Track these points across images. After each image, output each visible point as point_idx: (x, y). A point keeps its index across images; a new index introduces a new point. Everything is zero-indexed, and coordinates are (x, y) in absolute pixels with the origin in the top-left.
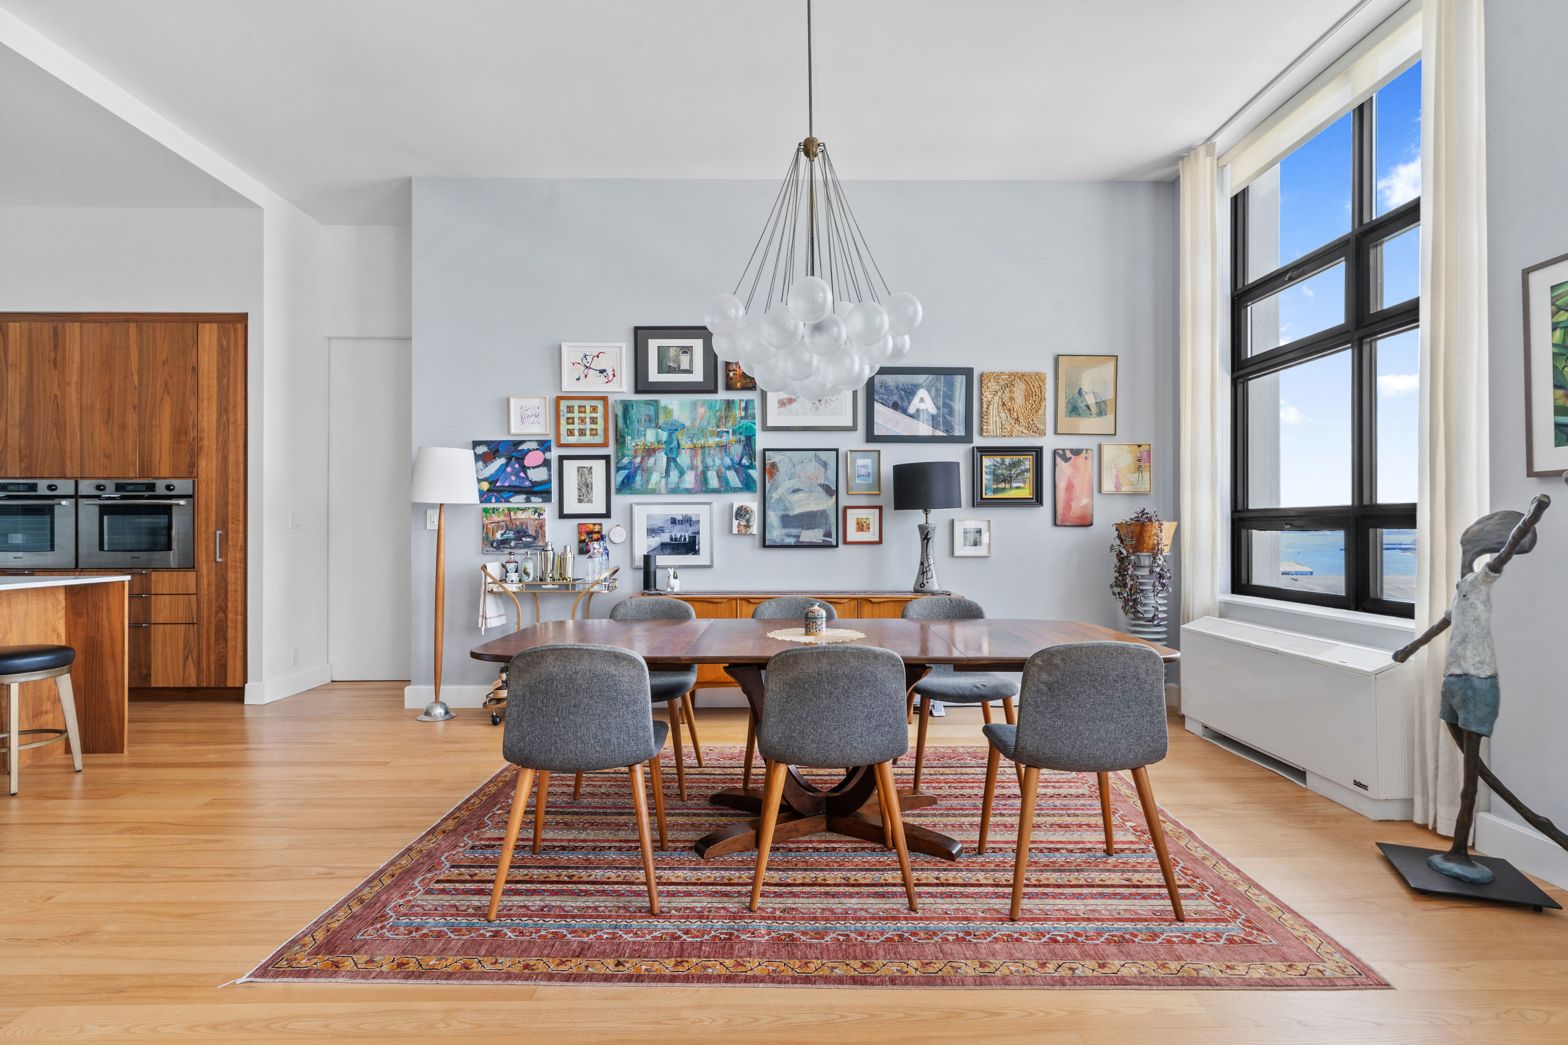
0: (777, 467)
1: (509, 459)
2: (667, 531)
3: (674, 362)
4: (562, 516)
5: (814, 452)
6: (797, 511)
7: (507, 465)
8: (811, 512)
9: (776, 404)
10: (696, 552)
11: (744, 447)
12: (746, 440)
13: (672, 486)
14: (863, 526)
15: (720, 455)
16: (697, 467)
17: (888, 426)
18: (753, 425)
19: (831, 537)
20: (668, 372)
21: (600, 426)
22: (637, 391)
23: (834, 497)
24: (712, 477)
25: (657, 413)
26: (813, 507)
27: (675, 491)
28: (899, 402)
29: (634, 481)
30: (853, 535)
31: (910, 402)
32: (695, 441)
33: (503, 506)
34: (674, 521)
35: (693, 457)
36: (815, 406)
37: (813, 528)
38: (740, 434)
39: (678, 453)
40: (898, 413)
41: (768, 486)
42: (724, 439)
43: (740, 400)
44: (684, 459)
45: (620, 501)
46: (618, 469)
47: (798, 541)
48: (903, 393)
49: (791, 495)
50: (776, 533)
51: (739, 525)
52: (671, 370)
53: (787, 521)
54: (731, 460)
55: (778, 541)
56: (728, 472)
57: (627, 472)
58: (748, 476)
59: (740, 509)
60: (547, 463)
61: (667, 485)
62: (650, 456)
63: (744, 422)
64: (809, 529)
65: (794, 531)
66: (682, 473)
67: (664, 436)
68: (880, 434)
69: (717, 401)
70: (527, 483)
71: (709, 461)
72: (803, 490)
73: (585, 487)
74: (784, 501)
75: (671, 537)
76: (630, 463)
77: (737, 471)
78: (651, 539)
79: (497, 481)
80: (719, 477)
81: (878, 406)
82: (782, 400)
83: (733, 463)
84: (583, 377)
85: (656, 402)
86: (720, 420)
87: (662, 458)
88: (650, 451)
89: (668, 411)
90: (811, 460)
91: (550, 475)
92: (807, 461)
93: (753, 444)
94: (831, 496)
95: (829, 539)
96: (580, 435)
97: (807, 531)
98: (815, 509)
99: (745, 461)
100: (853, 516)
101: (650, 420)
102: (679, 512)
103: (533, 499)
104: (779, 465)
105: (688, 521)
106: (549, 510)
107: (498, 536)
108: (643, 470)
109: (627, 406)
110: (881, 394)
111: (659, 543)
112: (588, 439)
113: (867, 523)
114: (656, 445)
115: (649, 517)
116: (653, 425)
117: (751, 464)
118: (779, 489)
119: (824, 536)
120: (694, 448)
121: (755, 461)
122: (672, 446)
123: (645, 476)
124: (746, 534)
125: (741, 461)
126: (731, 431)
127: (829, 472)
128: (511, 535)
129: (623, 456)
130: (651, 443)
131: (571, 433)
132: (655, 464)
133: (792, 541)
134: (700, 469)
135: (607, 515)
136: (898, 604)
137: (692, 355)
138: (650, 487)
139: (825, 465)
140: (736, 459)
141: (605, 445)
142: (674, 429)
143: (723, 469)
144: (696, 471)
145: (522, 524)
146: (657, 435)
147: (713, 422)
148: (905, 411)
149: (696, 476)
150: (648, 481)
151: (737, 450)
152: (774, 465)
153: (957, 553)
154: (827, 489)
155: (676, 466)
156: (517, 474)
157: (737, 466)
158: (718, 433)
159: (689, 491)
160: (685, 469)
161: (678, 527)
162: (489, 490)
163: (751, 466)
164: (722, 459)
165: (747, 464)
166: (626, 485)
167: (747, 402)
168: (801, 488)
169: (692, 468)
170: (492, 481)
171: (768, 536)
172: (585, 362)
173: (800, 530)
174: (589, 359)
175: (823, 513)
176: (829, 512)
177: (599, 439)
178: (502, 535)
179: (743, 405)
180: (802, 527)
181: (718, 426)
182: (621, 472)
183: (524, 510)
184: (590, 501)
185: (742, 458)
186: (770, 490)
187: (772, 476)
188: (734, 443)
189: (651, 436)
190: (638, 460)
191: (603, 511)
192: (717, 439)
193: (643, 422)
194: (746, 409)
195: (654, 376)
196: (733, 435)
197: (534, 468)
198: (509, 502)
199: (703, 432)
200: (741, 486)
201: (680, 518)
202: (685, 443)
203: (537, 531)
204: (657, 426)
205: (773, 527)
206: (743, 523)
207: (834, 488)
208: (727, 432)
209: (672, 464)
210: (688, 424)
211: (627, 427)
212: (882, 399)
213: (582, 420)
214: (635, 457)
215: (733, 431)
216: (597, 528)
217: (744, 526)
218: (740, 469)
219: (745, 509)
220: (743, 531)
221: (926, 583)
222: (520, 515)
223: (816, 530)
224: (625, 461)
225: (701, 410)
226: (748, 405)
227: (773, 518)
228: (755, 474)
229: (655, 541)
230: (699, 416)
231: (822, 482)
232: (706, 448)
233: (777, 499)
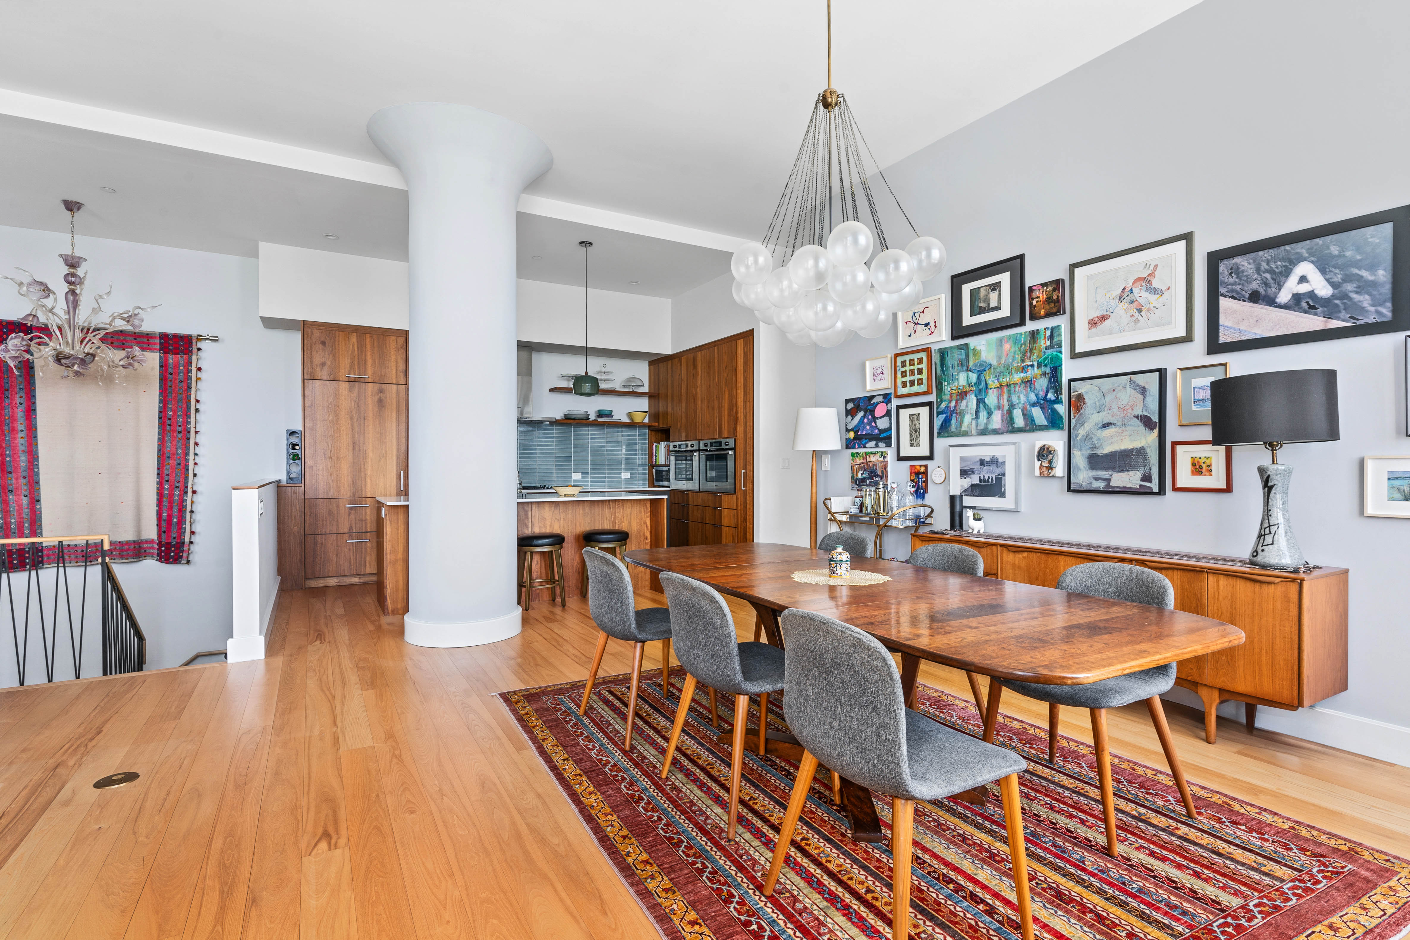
0: (1084, 399)
1: (865, 412)
2: (976, 472)
3: (984, 302)
4: (900, 459)
5: (1129, 377)
6: (1107, 450)
7: (864, 417)
8: (1125, 450)
9: (1086, 325)
10: (1002, 495)
11: (1050, 381)
12: (1052, 372)
13: (981, 427)
14: (1201, 467)
15: (1025, 392)
16: (1003, 406)
17: (1242, 328)
18: (1059, 354)
19: (1151, 482)
20: (980, 313)
21: (924, 376)
22: (954, 338)
23: (1156, 432)
24: (1017, 414)
25: (967, 356)
26: (1127, 444)
27: (984, 432)
28: (1262, 291)
29: (950, 425)
30: (1185, 478)
31: (1280, 287)
32: (1001, 380)
33: (862, 451)
34: (982, 462)
35: (1000, 396)
36: (1134, 318)
37: (1127, 471)
38: (1046, 366)
39: (987, 393)
40: (1259, 306)
41: (1073, 421)
42: (1030, 374)
43: (1045, 329)
44: (991, 399)
45: (940, 443)
46: (938, 414)
47: (1108, 486)
48: (1268, 276)
49: (1100, 431)
50: (1083, 476)
51: (1041, 466)
52: (982, 311)
53: (1095, 461)
54: (1036, 395)
55: (1085, 486)
56: (1033, 409)
57: (944, 416)
58: (1054, 412)
59: (1042, 449)
60: (888, 413)
61: (977, 426)
62: (962, 399)
63: (1049, 352)
64: (1122, 471)
65: (1103, 474)
66: (990, 414)
67: (973, 377)
68: (1229, 340)
69: (1021, 334)
70: (876, 431)
71: (1015, 399)
72: (1114, 424)
73: (915, 431)
74: (1092, 438)
75: (980, 477)
76: (947, 407)
77: (1042, 408)
78: (963, 479)
79: (858, 431)
80: (1024, 415)
81: (1225, 303)
82: (1093, 320)
83: (1038, 398)
84: (913, 334)
85: (967, 345)
86: (1024, 354)
87: (972, 399)
88: (962, 395)
89: (976, 353)
90: (1124, 387)
91: (891, 423)
92: (1121, 388)
93: (1059, 375)
94: (1152, 429)
95: (1148, 484)
96: (911, 386)
97: (1120, 474)
98: (1130, 447)
99: (1051, 396)
100: (1184, 456)
101: (962, 365)
102: (986, 453)
103: (880, 444)
104: (1086, 397)
105: (994, 462)
106: (891, 453)
107: (859, 476)
108: (957, 413)
109: (943, 353)
110: (1230, 284)
111: (970, 484)
112: (916, 389)
113: (1208, 463)
114: (967, 388)
115: (962, 459)
116: (965, 368)
117: (1057, 398)
118: (1086, 425)
119: (1142, 480)
120: (1000, 387)
121: (1061, 394)
122: (981, 387)
123: (959, 419)
124: (1048, 476)
125: (1046, 395)
126: (1036, 364)
127: (1149, 399)
128: (867, 475)
129: (942, 401)
130: (963, 386)
131: (904, 385)
132: (967, 406)
133: (1101, 485)
134: (1006, 407)
135: (931, 457)
136: (1187, 574)
137: (1000, 291)
138: (963, 429)
139: (1143, 391)
140: (1042, 394)
141: (928, 393)
142: (982, 369)
143: (1028, 406)
144: (1003, 410)
145: (873, 465)
146: (968, 378)
147: (1018, 357)
148: (1271, 302)
149: (1003, 415)
150: (961, 423)
151: (1042, 383)
152: (1080, 397)
153: (1370, 511)
154: (1146, 422)
155: (985, 407)
156: (870, 424)
157: (1042, 402)
158: (1023, 368)
159: (996, 432)
160: (993, 410)
161: (986, 468)
162: (854, 438)
163: (1058, 401)
164: (1027, 396)
165: (1053, 398)
166: (945, 430)
167: (1053, 329)
168: (1113, 422)
169: (999, 407)
170: (855, 430)
171: (1073, 480)
172: (914, 319)
173: (1110, 473)
174: (917, 315)
175: (1141, 452)
176: (1148, 450)
177: (923, 388)
178: (862, 474)
179: (1048, 333)
180: (1113, 469)
181: (1023, 361)
182: (940, 416)
183: (874, 454)
184: (918, 445)
185: (1047, 392)
186: (1075, 426)
187: (1078, 409)
188: (1039, 377)
189: (963, 379)
190: (953, 404)
191: (927, 453)
192: (1022, 375)
193: (956, 367)
194: (1051, 337)
195: (968, 320)
196: (1038, 368)
197: (880, 418)
198: (865, 447)
199: (1008, 369)
200: (1046, 424)
201: (988, 459)
202: (993, 383)
203: (882, 471)
204: (968, 370)
205: (1079, 469)
206: (1046, 464)
207: (1155, 419)
208: (1032, 366)
209: (981, 405)
210: (994, 363)
211: (944, 374)
212: (1232, 291)
213: (912, 373)
214: (950, 401)
215: (1038, 364)
216: (923, 469)
217: (1047, 467)
218: (1045, 404)
219: (1048, 449)
220: (1046, 473)
221: (1259, 551)
222: (873, 458)
223: (1131, 473)
224: (943, 406)
225: (1007, 346)
226: (1054, 331)
227: (1079, 458)
228: (1061, 409)
229: (967, 482)
230: (1004, 353)
231: (1139, 412)
232: (1012, 386)
233: (1083, 436)
